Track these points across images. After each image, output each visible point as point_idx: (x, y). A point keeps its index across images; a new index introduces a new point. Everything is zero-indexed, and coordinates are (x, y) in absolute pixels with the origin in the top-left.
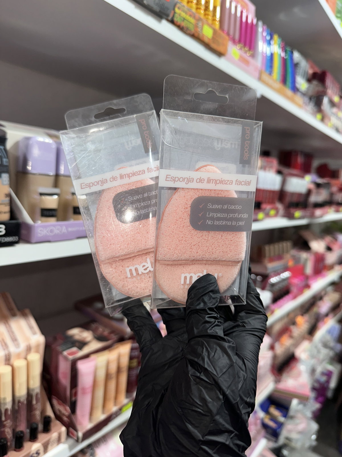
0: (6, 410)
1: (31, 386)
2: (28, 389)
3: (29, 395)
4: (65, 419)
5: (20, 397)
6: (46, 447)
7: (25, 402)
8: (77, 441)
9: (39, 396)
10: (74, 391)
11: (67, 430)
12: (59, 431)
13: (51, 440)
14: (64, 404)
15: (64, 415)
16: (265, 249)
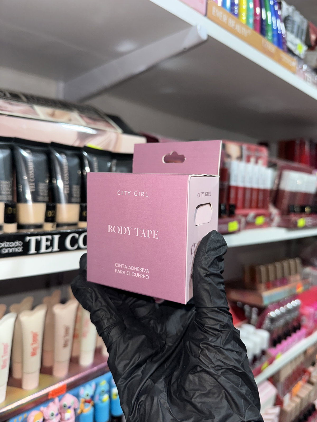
16: (260, 271)
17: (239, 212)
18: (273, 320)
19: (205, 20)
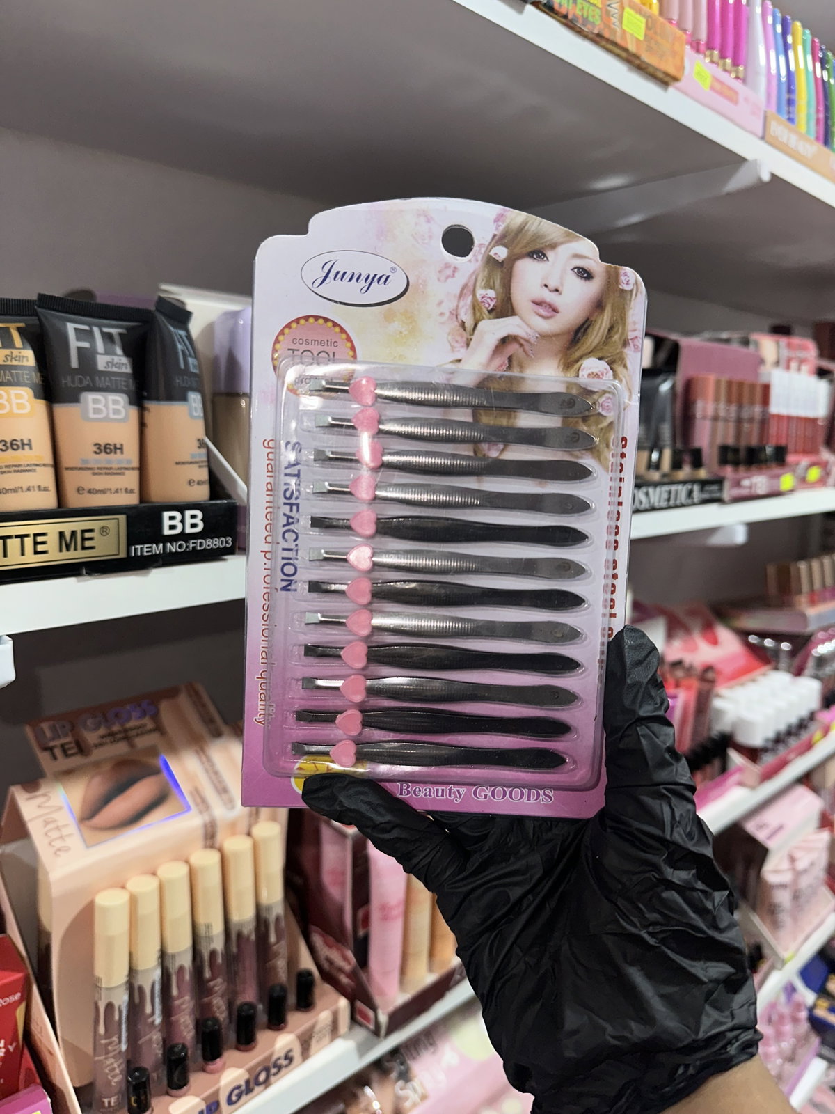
0: (213, 954)
1: (265, 898)
2: (258, 907)
3: (261, 921)
4: (344, 980)
5: (241, 924)
6: (306, 1043)
7: (253, 937)
8: (376, 1032)
9: (283, 924)
10: (361, 913)
11: (350, 1007)
12: (333, 1008)
13: (317, 1029)
14: (340, 945)
15: (341, 970)
16: (798, 569)
17: (791, 458)
18: (822, 661)
19: (762, 144)
